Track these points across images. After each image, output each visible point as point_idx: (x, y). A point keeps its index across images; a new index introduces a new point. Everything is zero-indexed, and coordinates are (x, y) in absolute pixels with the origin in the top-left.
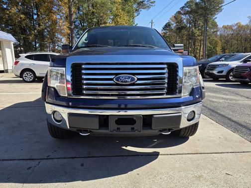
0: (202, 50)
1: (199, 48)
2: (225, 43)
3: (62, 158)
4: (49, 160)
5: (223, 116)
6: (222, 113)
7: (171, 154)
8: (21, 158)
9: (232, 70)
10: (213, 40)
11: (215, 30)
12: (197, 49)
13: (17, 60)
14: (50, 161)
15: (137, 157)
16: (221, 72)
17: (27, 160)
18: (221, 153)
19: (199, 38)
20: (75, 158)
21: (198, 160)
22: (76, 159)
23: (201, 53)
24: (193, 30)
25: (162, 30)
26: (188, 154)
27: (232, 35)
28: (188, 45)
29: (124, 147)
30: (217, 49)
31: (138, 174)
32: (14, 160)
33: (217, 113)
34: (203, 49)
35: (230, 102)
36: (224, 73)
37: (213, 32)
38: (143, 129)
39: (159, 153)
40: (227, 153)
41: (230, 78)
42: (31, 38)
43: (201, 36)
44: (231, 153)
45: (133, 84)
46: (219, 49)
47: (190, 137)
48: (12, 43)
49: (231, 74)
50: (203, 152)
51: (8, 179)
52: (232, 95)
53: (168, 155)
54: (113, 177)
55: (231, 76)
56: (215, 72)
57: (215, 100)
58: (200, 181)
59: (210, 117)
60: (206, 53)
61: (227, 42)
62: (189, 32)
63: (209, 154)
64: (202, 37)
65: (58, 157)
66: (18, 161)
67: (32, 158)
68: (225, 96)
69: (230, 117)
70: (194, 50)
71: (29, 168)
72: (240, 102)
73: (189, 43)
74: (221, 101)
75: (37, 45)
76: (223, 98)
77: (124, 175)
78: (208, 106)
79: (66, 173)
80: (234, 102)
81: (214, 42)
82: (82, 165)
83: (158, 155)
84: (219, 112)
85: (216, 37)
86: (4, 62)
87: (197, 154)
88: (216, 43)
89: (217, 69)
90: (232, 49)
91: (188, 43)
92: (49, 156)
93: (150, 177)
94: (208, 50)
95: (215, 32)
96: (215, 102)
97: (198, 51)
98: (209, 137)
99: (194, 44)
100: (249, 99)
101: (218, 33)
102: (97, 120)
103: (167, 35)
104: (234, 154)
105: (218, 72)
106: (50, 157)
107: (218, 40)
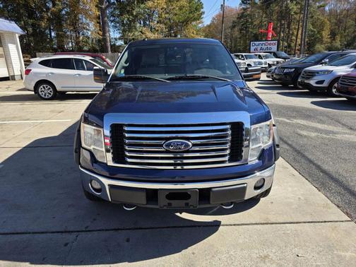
0: (299, 36)
1: (295, 33)
2: (336, 24)
3: (103, 230)
4: (88, 233)
5: (311, 161)
6: (310, 157)
7: (234, 225)
8: (54, 230)
9: (337, 79)
10: (318, 19)
11: (322, 3)
12: (293, 34)
13: (28, 68)
14: (90, 235)
15: (194, 228)
16: (321, 82)
17: (62, 232)
18: (297, 223)
19: (297, 17)
20: (119, 229)
21: (267, 234)
22: (120, 231)
23: (299, 41)
24: (287, 4)
25: (241, 4)
26: (256, 224)
27: (348, 11)
28: (279, 29)
29: (178, 214)
30: (324, 33)
31: (193, 253)
32: (46, 232)
33: (304, 156)
34: (302, 34)
35: (325, 136)
36: (325, 85)
37: (319, 7)
38: (199, 204)
39: (220, 222)
40: (305, 223)
41: (334, 90)
42: (43, 24)
43: (300, 13)
44: (309, 222)
45: (188, 152)
46: (326, 34)
47: (261, 199)
48: (17, 36)
49: (336, 85)
50: (274, 221)
51: (44, 259)
52: (330, 124)
53: (231, 225)
54: (164, 258)
55: (335, 88)
56: (312, 82)
57: (304, 133)
58: (264, 262)
59: (293, 164)
60: (306, 40)
61: (339, 22)
62: (281, 7)
63: (282, 225)
64: (302, 16)
65: (98, 228)
66: (51, 234)
67: (68, 230)
68: (319, 126)
69: (319, 164)
70: (288, 37)
71: (66, 245)
72: (339, 137)
73: (281, 25)
74: (313, 134)
75: (53, 34)
76: (317, 130)
77: (178, 254)
78: (294, 145)
79: (109, 251)
80: (331, 136)
81: (318, 23)
82: (128, 240)
83: (219, 226)
84: (306, 154)
85: (323, 15)
86: (8, 64)
87: (267, 224)
88: (323, 24)
89: (315, 78)
90: (346, 34)
91: (279, 25)
92: (87, 227)
93: (207, 257)
94: (310, 36)
95: (321, 6)
96: (305, 136)
97: (294, 38)
98: (286, 198)
99: (289, 27)
100: (352, 132)
101: (327, 8)
102: (144, 194)
103: (248, 12)
104: (312, 224)
105: (317, 83)
106: (88, 229)
107: (326, 20)
